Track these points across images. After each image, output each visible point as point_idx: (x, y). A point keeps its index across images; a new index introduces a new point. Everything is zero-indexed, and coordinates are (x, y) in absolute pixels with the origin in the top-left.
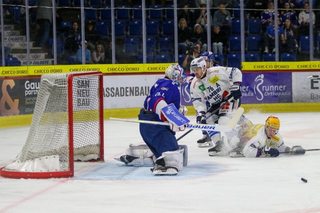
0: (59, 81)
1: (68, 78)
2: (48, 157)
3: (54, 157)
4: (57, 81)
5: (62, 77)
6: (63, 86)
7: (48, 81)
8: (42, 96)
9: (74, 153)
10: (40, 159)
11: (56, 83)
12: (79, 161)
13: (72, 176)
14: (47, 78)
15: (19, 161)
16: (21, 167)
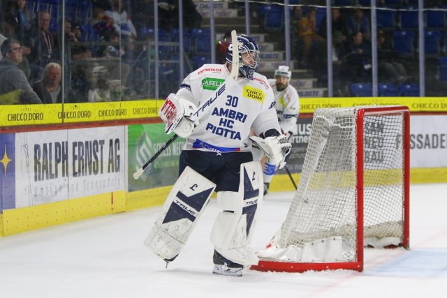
0: (342, 119)
1: (356, 115)
2: (324, 239)
3: (334, 239)
4: (339, 119)
5: (347, 114)
6: (350, 127)
7: (325, 118)
8: (315, 144)
9: (364, 234)
10: (313, 244)
11: (338, 123)
12: (370, 246)
13: (360, 270)
14: (323, 114)
15: (278, 246)
16: (282, 254)
